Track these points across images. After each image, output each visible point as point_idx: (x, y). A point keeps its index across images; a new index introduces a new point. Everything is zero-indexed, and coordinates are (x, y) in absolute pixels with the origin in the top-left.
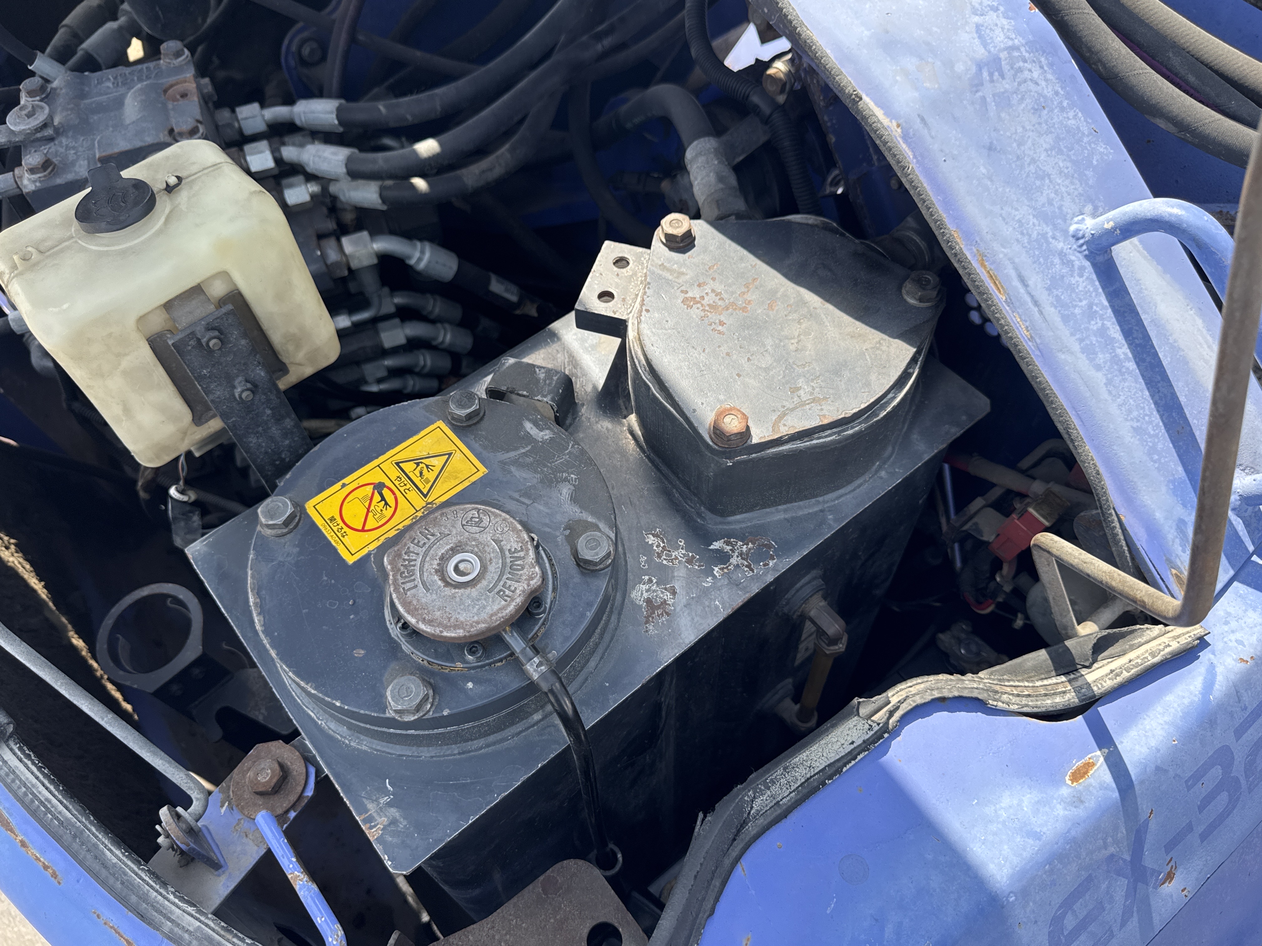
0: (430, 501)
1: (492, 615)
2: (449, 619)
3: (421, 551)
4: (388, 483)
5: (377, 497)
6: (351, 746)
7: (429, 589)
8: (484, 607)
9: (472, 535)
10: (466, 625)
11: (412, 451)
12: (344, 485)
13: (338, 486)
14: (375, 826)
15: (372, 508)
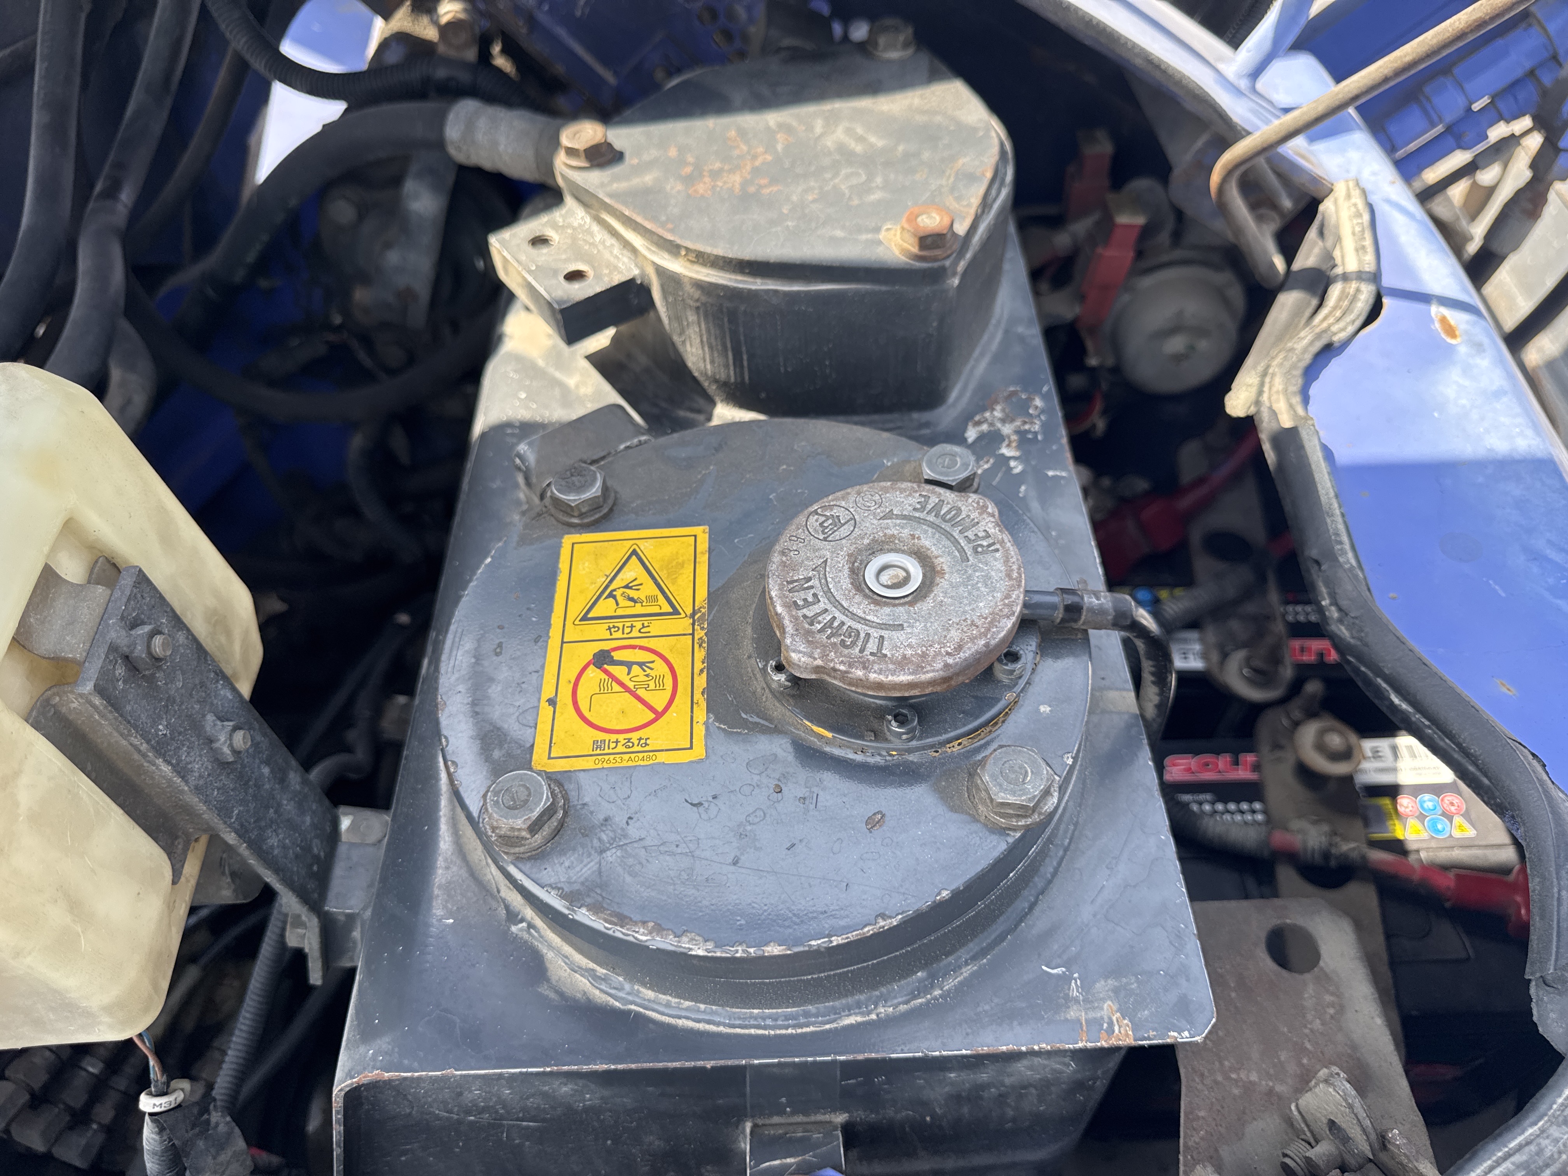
0: (689, 611)
1: (1009, 576)
2: (973, 624)
3: (824, 603)
4: (607, 646)
5: (619, 671)
6: (949, 991)
7: (902, 625)
8: (988, 577)
9: (852, 537)
10: (1001, 610)
11: (582, 592)
12: (552, 702)
13: (546, 711)
14: (1111, 1024)
15: (631, 685)
